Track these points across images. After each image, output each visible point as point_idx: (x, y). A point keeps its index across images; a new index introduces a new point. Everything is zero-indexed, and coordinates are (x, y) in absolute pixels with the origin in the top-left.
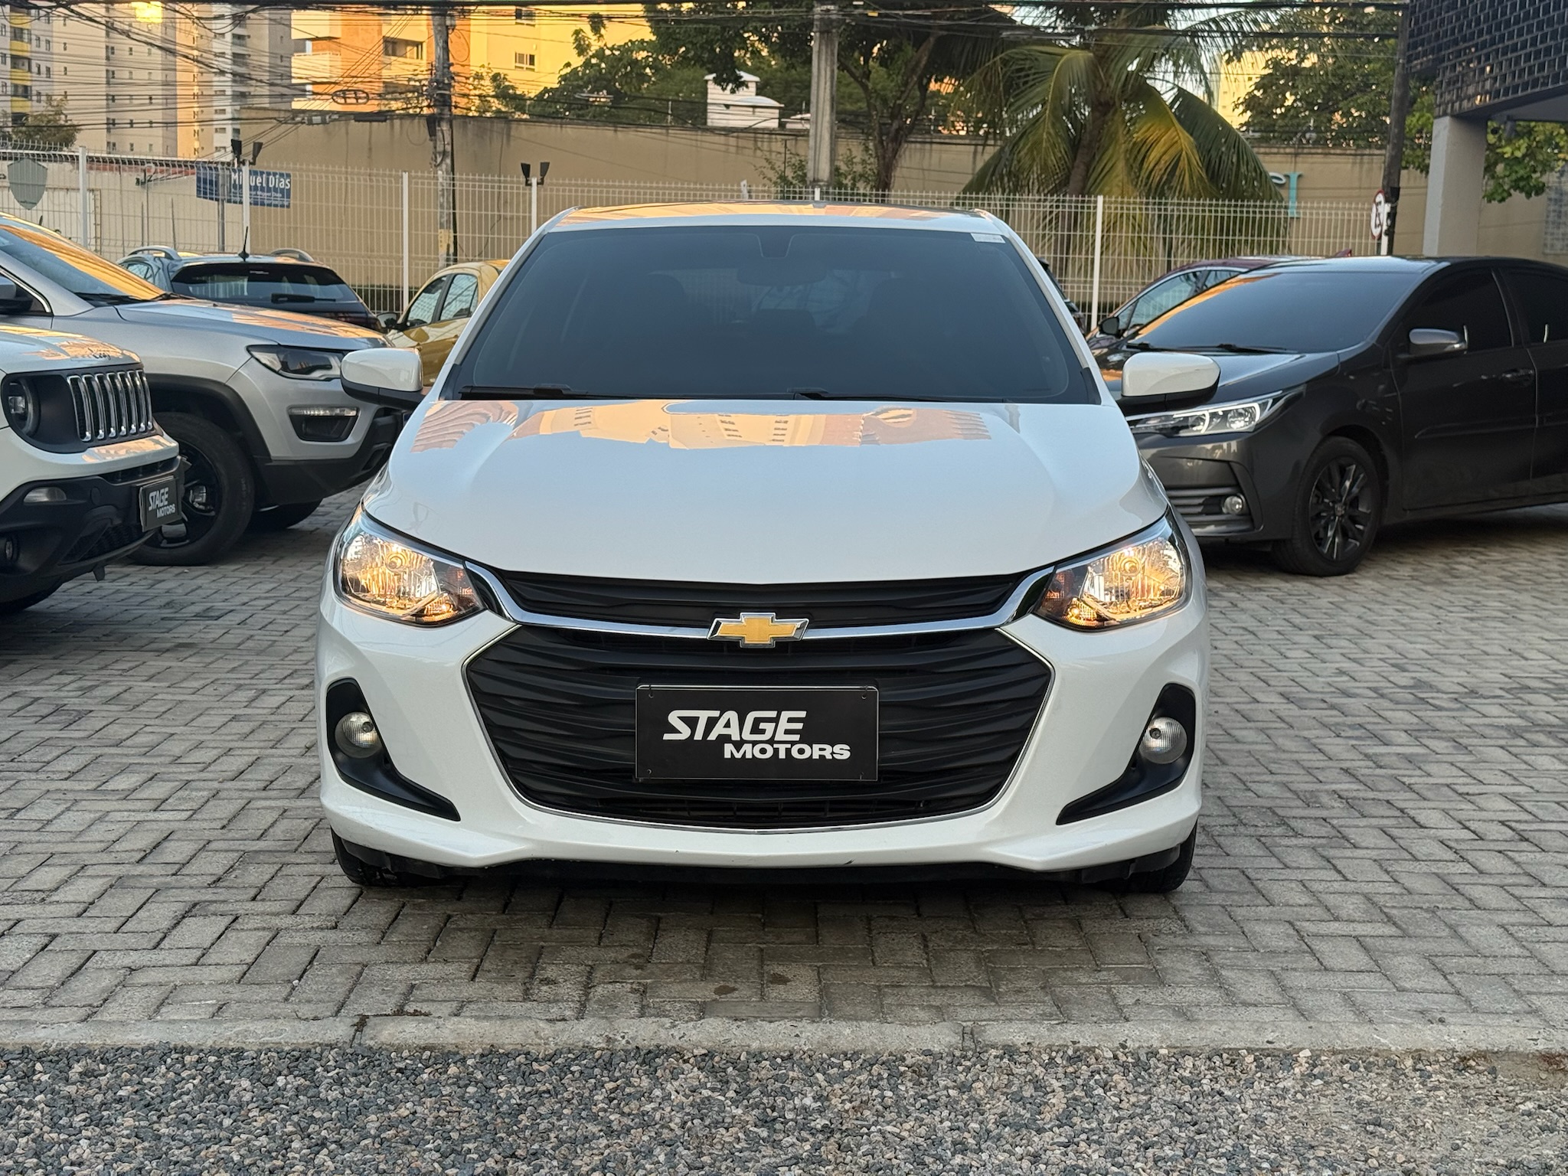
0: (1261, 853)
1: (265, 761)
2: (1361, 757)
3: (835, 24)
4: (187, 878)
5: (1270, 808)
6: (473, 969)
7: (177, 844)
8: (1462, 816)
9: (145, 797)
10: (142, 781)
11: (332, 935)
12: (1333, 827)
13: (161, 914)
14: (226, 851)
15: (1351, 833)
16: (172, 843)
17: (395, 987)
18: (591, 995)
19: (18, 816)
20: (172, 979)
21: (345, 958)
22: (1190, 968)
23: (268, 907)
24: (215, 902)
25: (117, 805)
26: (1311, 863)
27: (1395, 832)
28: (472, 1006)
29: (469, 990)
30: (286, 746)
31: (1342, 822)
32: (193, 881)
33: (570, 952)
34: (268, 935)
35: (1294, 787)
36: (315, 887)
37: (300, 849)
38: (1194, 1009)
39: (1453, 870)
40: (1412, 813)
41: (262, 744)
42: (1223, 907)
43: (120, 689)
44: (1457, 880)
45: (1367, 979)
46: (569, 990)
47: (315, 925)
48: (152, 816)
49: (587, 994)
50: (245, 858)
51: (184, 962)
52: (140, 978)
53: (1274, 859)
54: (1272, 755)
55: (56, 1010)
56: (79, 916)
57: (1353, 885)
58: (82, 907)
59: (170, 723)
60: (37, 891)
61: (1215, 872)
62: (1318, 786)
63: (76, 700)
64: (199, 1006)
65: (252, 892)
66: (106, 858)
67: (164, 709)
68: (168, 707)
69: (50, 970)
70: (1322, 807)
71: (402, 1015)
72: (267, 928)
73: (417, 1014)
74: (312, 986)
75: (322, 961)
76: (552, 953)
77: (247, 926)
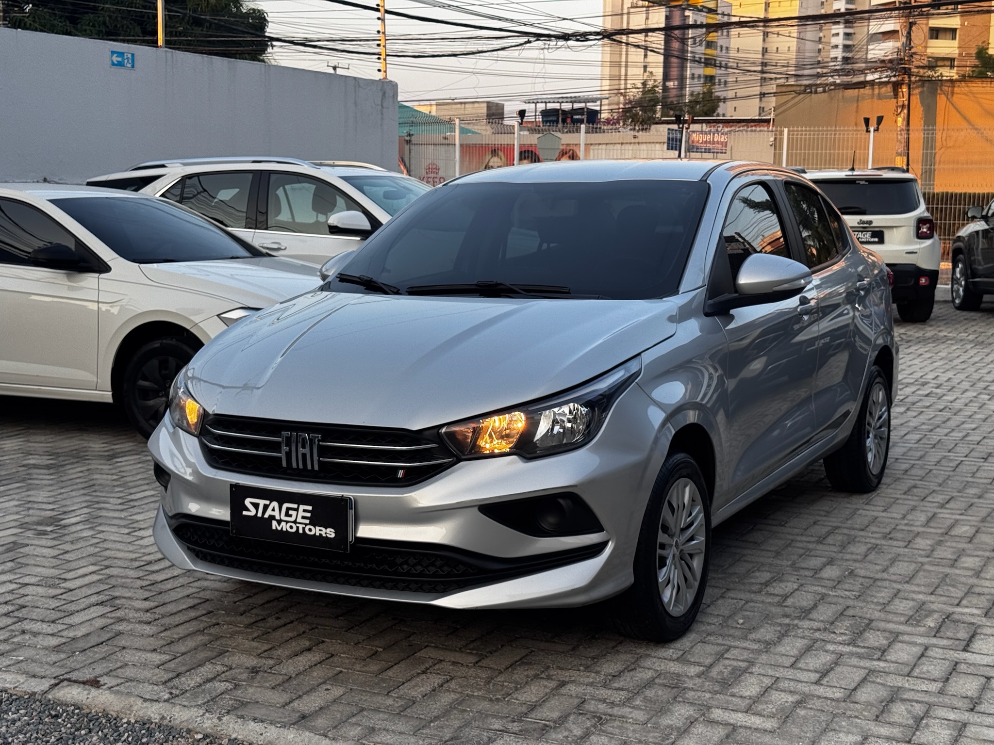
71: (84, 683)
72: (118, 618)
73: (95, 683)
74: (79, 657)
75: (110, 642)
76: (225, 657)
77: (113, 615)
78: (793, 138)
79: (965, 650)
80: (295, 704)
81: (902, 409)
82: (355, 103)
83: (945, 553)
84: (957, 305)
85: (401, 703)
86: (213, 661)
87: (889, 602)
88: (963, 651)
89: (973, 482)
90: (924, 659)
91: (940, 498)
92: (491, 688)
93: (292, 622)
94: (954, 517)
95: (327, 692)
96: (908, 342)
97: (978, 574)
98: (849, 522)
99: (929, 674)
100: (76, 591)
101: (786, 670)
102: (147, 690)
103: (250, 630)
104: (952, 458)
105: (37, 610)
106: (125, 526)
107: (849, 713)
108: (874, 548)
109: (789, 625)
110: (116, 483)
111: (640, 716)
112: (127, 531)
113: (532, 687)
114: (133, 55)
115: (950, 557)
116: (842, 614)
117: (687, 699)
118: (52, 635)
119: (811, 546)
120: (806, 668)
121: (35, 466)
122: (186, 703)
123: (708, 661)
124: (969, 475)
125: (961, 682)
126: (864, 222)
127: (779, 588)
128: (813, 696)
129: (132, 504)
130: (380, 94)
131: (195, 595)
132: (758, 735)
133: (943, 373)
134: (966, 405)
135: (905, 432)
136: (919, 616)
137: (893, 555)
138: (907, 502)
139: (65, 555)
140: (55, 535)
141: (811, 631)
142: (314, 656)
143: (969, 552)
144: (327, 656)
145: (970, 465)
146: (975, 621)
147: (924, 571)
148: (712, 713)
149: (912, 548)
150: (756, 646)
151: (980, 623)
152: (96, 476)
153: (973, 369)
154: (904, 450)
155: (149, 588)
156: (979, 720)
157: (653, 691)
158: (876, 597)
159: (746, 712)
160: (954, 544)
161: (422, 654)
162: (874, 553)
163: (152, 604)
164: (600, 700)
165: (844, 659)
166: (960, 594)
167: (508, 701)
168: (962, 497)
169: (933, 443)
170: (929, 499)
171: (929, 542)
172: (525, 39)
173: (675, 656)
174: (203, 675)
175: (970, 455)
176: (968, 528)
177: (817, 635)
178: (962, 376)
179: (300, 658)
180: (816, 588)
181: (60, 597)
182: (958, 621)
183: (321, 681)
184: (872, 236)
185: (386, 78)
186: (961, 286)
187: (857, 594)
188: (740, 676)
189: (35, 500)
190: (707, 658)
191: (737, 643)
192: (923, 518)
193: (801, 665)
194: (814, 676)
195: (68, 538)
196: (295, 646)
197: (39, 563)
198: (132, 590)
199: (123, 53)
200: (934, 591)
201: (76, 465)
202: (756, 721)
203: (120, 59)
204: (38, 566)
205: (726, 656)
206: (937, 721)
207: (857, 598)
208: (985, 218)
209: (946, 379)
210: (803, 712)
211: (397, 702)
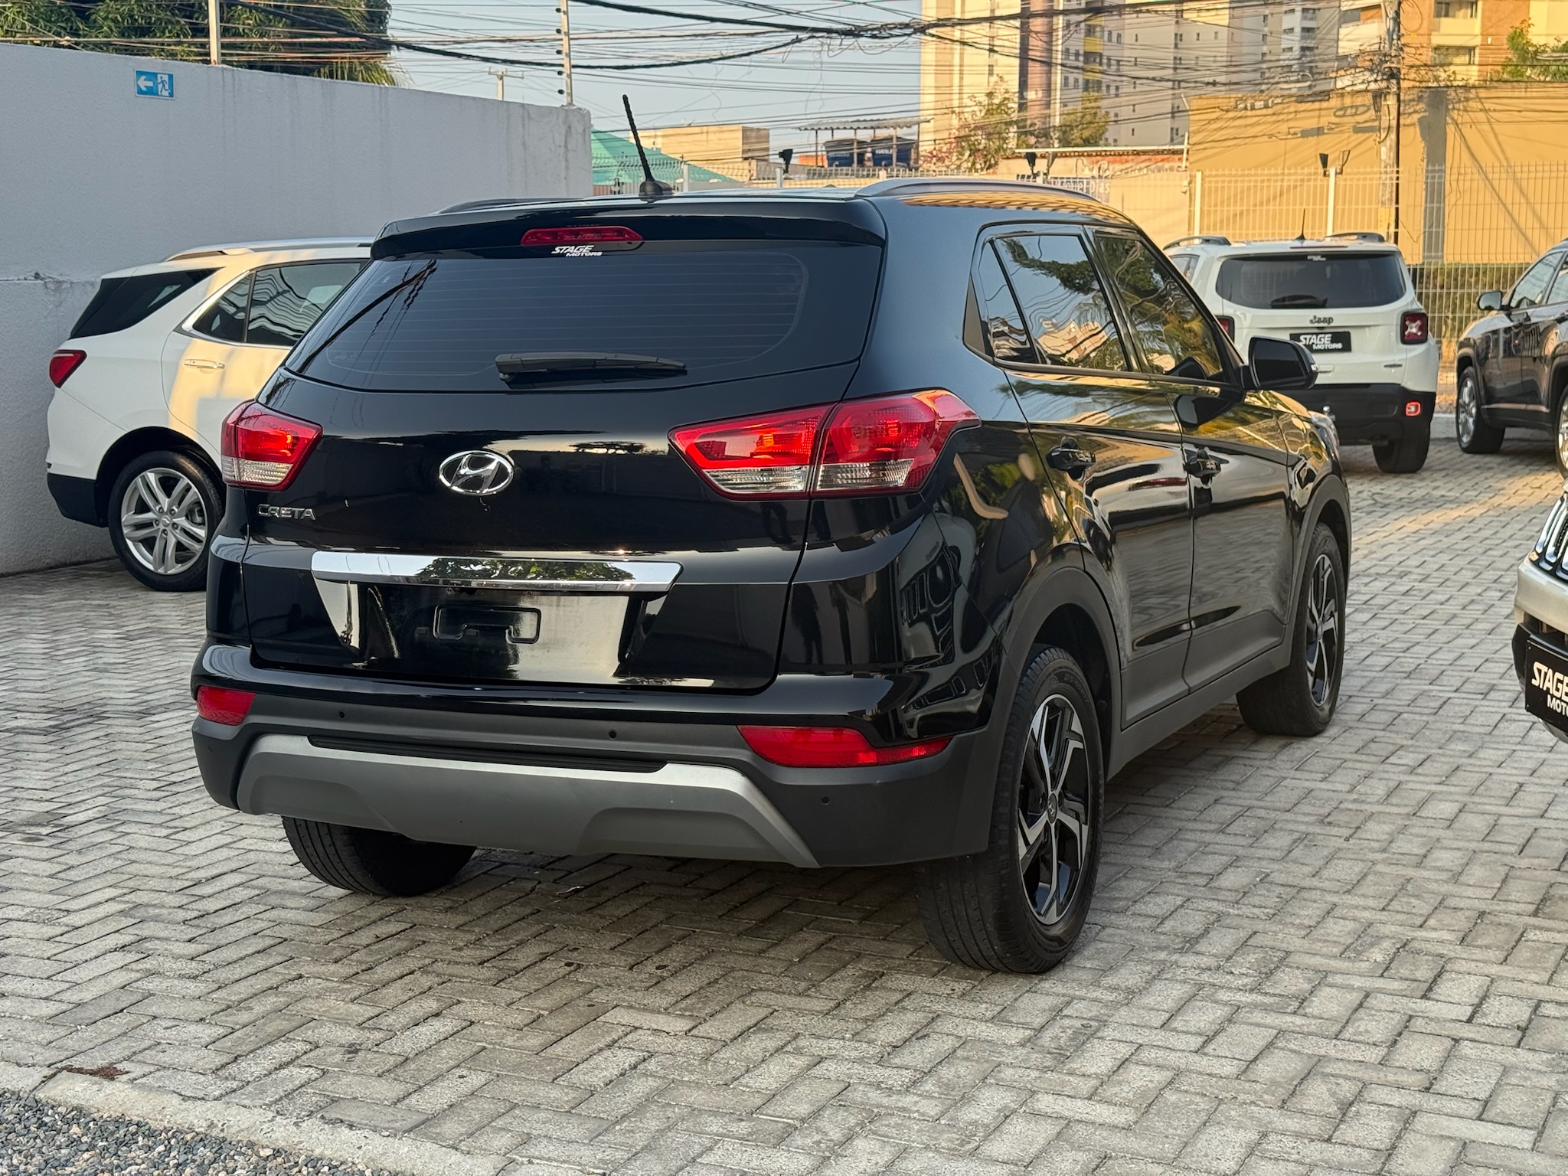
17: (140, 1044)
71: (93, 1073)
72: (148, 970)
73: (108, 1073)
74: (89, 1033)
75: (133, 1009)
76: (307, 1029)
77: (140, 966)
78: (1210, 187)
79: (1424, 997)
80: (413, 1100)
81: (1365, 616)
82: (524, 145)
83: (1409, 845)
84: (1464, 446)
85: (572, 1094)
86: (291, 1036)
87: (1318, 923)
88: (1422, 998)
89: (1463, 732)
90: (1362, 1011)
91: (1409, 759)
92: (710, 1068)
93: (412, 973)
94: (1428, 787)
95: (462, 1080)
96: (1385, 506)
97: (1456, 877)
98: (1268, 798)
99: (1367, 1036)
100: (84, 929)
101: (1155, 1032)
102: (189, 1083)
103: (349, 986)
104: (1434, 693)
105: (22, 960)
106: (161, 825)
107: (1241, 1097)
108: (1303, 839)
109: (1163, 962)
110: (149, 756)
111: (931, 1108)
112: (165, 832)
113: (771, 1067)
114: (171, 77)
115: (1416, 851)
116: (1245, 943)
117: (1003, 1080)
118: (46, 999)
119: (1207, 837)
120: (1184, 1029)
121: (25, 731)
122: (247, 1102)
123: (1038, 1022)
124: (1459, 721)
125: (1416, 1046)
126: (1319, 321)
127: (1155, 906)
128: (1190, 1071)
129: (175, 789)
130: (563, 130)
131: (268, 932)
132: (1105, 1134)
133: (1433, 556)
134: (1464, 608)
135: (1368, 653)
136: (1361, 945)
137: (1331, 850)
138: (1358, 765)
139: (68, 872)
140: (54, 841)
141: (1197, 972)
142: (445, 1026)
143: (1445, 843)
144: (464, 1024)
145: (1460, 705)
146: (1445, 952)
147: (1376, 873)
148: (1038, 1100)
149: (1360, 839)
150: (1110, 997)
151: (1453, 954)
152: (118, 746)
153: (1481, 550)
154: (1364, 682)
155: (196, 922)
156: (1436, 1105)
157: (953, 1069)
158: (1299, 916)
159: (1090, 1099)
160: (1424, 831)
161: (608, 1017)
162: (1301, 847)
163: (201, 948)
164: (871, 1084)
165: (1243, 1014)
166: (1426, 909)
167: (734, 1088)
168: (1443, 755)
169: (1408, 670)
170: (1393, 760)
171: (1387, 828)
172: (792, 35)
173: (989, 1014)
174: (274, 1058)
175: (1463, 689)
176: (1448, 804)
177: (1205, 977)
178: (1461, 562)
179: (422, 1029)
180: (1209, 904)
181: (58, 939)
182: (1418, 952)
183: (452, 1063)
184: (1333, 341)
185: (571, 104)
186: (1471, 416)
187: (1272, 911)
188: (1084, 1043)
189: (25, 785)
190: (1037, 1016)
191: (1082, 993)
192: (1381, 790)
193: (1177, 1023)
194: (1196, 1042)
195: (72, 845)
196: (416, 1009)
197: (27, 887)
198: (170, 926)
199: (155, 75)
200: (1388, 905)
201: (88, 728)
202: (1102, 1113)
203: (150, 84)
204: (27, 890)
205: (1065, 1012)
206: (1374, 1107)
207: (1270, 918)
208: (1507, 309)
209: (1436, 566)
210: (1174, 1097)
211: (567, 1094)
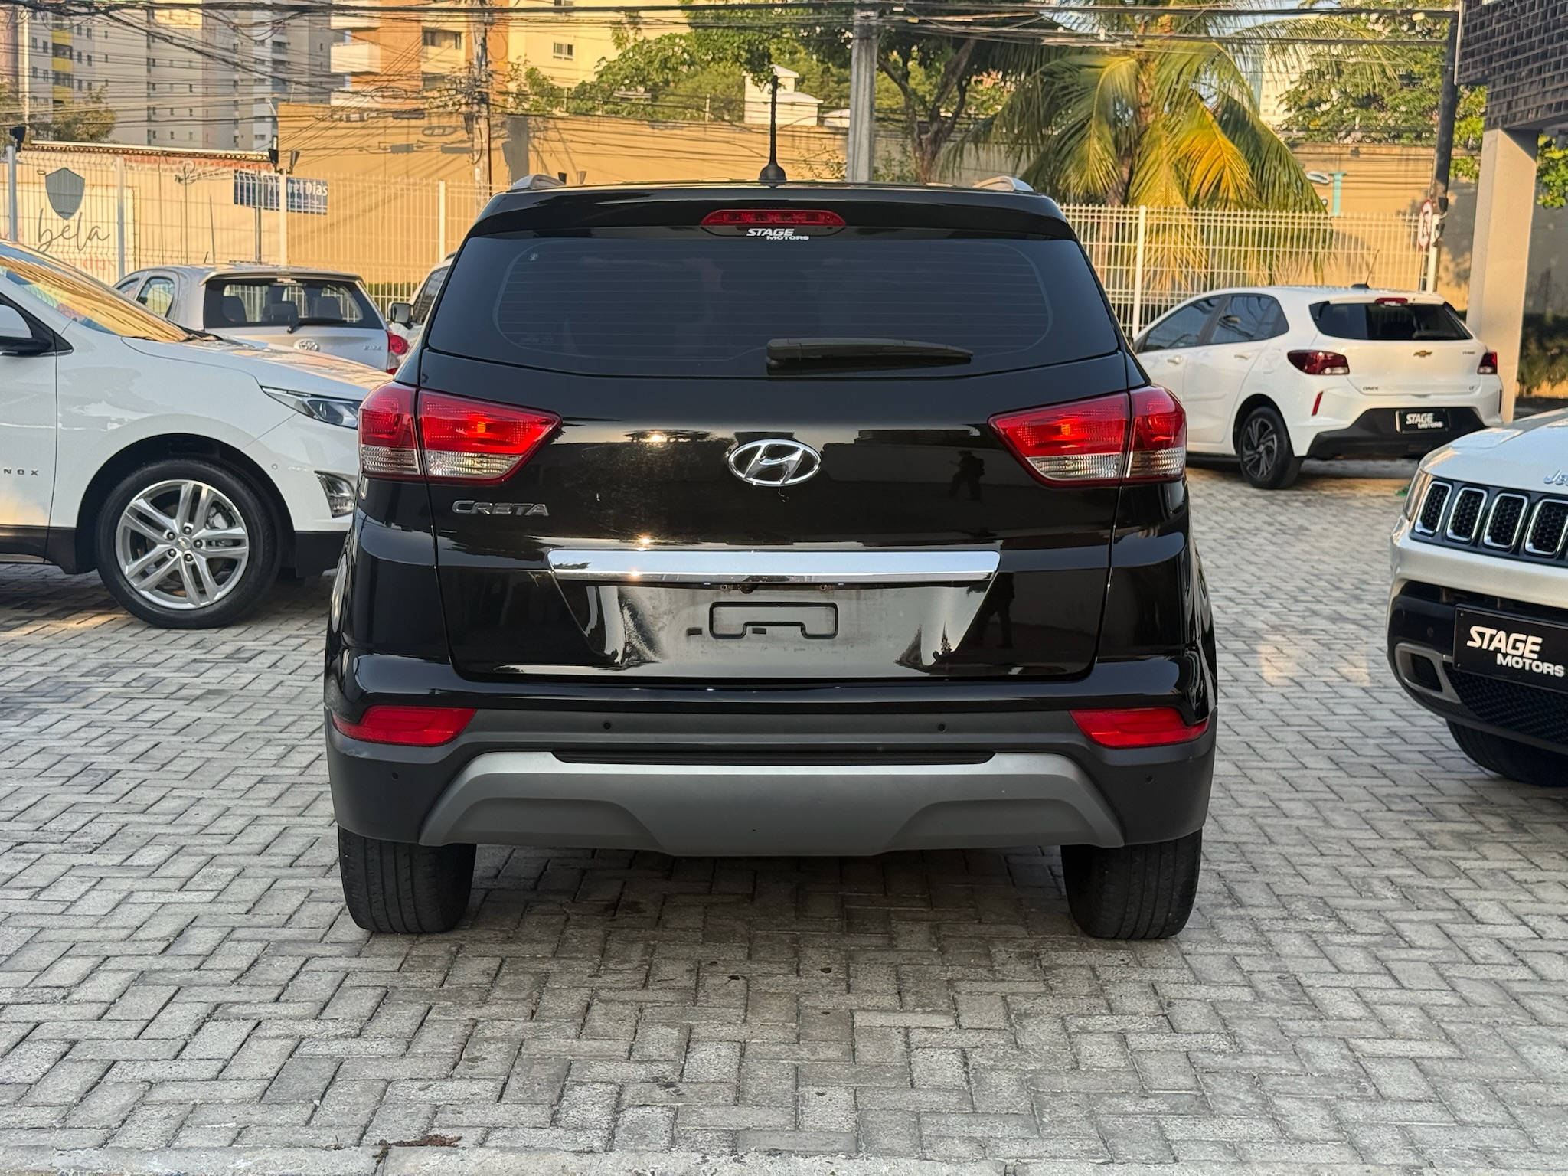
0: (1312, 953)
1: (293, 832)
2: (1414, 835)
3: (875, 30)
4: (210, 974)
5: (1321, 898)
6: (500, 1087)
7: (203, 931)
8: (1521, 909)
9: (170, 874)
10: (167, 854)
11: (353, 1044)
12: (1387, 921)
13: (182, 1016)
14: (251, 941)
15: (1405, 928)
16: (196, 931)
17: (419, 1110)
18: (620, 1122)
19: (41, 897)
20: (192, 1096)
21: (368, 1073)
22: (1241, 1096)
23: (293, 1009)
24: (237, 1003)
25: (139, 884)
26: (1364, 966)
27: (1453, 929)
28: (498, 1134)
29: (497, 1114)
30: (315, 813)
31: (1395, 916)
32: (216, 977)
33: (599, 1069)
34: (290, 1044)
35: (1346, 870)
36: (339, 986)
37: (325, 939)
38: (1247, 1147)
39: (1512, 975)
40: (1467, 904)
41: (291, 812)
42: (1274, 1019)
43: (149, 745)
44: (1517, 988)
45: (1426, 1111)
46: (598, 1115)
47: (339, 1033)
48: (177, 897)
49: (615, 1120)
50: (272, 949)
51: (204, 1076)
52: (159, 1094)
53: (1326, 962)
54: (1323, 832)
55: (74, 1132)
56: (99, 1018)
57: (1408, 993)
58: (104, 1006)
59: (197, 786)
60: (58, 987)
61: (1266, 977)
62: (1369, 871)
63: (103, 758)
64: (219, 1129)
65: (277, 991)
66: (131, 949)
67: (191, 769)
68: (196, 766)
69: (69, 1082)
70: (1376, 897)
78: (453, 198)
